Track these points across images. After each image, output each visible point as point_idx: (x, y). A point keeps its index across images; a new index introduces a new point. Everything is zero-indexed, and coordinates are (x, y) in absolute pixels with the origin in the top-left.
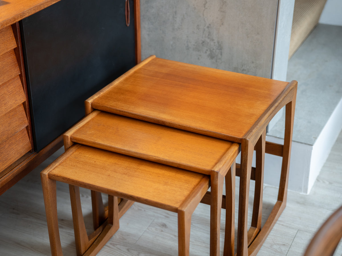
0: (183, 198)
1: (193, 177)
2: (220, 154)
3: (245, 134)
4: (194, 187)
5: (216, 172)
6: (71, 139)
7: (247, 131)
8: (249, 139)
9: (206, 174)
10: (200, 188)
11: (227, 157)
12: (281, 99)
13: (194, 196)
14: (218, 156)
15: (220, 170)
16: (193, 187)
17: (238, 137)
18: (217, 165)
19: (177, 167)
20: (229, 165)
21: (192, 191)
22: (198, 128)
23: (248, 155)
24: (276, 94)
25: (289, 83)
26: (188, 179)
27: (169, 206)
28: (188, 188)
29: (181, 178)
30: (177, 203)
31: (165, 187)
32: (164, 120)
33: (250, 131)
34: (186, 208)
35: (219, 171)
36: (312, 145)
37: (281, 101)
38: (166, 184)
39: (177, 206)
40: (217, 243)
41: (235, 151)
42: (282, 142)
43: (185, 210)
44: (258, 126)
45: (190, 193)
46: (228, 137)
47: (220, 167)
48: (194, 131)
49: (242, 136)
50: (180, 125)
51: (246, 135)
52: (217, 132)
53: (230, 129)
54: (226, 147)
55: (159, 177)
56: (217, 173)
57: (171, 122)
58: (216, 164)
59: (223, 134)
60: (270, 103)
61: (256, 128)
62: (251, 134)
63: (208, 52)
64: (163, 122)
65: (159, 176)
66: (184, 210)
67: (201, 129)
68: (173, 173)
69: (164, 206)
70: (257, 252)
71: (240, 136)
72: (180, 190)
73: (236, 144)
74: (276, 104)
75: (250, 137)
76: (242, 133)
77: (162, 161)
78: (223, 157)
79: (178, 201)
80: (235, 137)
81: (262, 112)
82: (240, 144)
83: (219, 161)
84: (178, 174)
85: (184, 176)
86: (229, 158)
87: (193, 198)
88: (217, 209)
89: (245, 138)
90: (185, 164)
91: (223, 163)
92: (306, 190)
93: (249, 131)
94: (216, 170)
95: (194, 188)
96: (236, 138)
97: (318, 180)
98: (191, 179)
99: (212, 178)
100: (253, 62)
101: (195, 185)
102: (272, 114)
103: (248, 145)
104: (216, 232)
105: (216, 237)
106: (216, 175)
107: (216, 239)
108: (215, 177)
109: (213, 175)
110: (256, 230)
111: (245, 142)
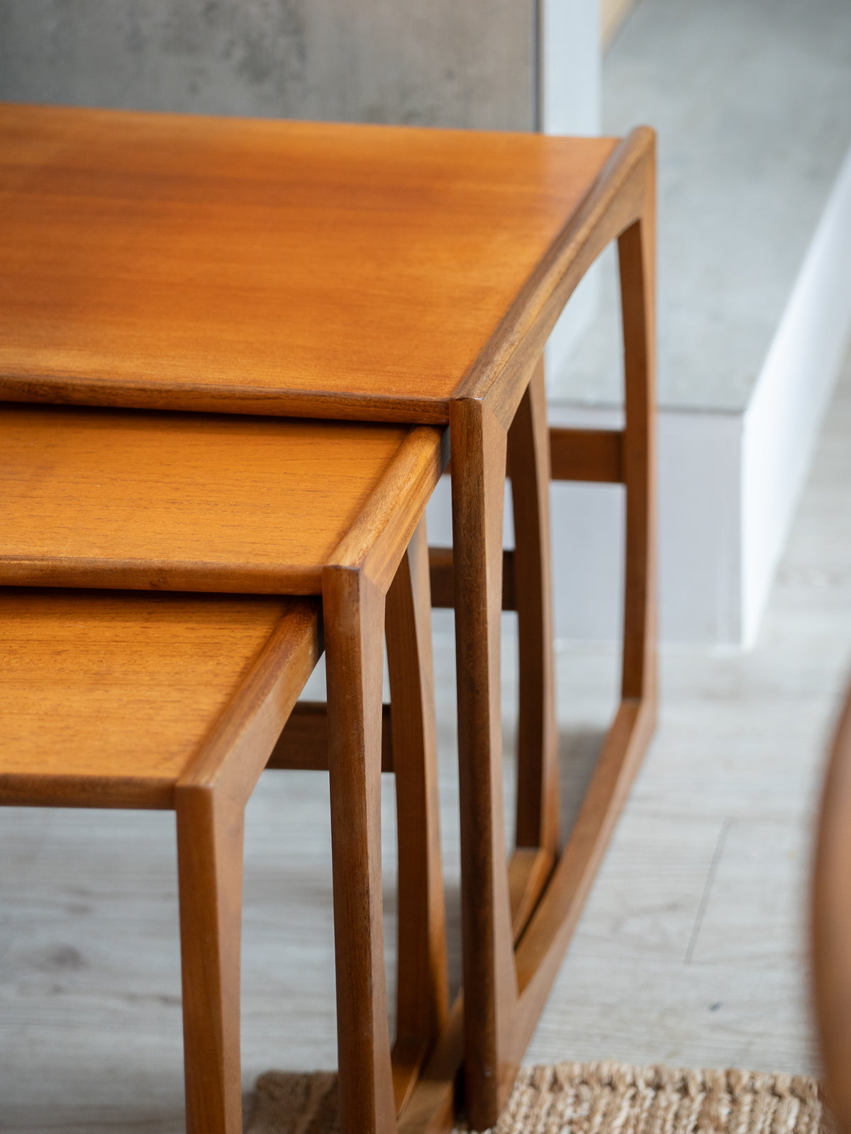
0: (196, 729)
1: (236, 622)
2: (357, 489)
3: (462, 378)
4: (245, 668)
5: (346, 570)
7: (467, 363)
8: (484, 394)
9: (300, 593)
10: (279, 665)
11: (391, 493)
12: (599, 210)
13: (252, 708)
14: (346, 499)
15: (364, 560)
16: (238, 669)
17: (434, 399)
18: (350, 539)
19: (148, 587)
20: (403, 531)
21: (237, 687)
22: (239, 387)
23: (482, 473)
24: (572, 194)
25: (618, 142)
26: (214, 637)
27: (128, 782)
28: (216, 675)
29: (174, 636)
30: (169, 757)
31: (99, 694)
32: (62, 378)
33: (482, 361)
34: (218, 774)
35: (363, 565)
36: (737, 413)
37: (601, 219)
38: (100, 680)
39: (167, 771)
40: (369, 944)
41: (422, 463)
42: (615, 421)
43: (211, 785)
44: (514, 337)
45: (231, 696)
46: (386, 403)
47: (365, 546)
48: (220, 405)
49: (448, 388)
50: (144, 390)
51: (465, 383)
52: (334, 390)
53: (388, 368)
54: (382, 455)
55: (59, 658)
56: (354, 574)
57: (100, 384)
58: (343, 535)
59: (361, 393)
60: (550, 231)
61: (505, 346)
62: (490, 372)
63: (239, 53)
64: (56, 388)
65: (59, 653)
66: (208, 782)
67: (252, 388)
68: (128, 624)
69: (99, 790)
70: (554, 972)
71: (442, 391)
72: (175, 695)
73: (424, 433)
74: (581, 234)
75: (484, 389)
76: (447, 377)
77: (71, 572)
78: (374, 498)
79: (174, 748)
80: (419, 401)
81: (522, 275)
82: (440, 428)
83: (355, 519)
84: (156, 624)
85: (190, 625)
86: (402, 499)
87: (246, 716)
88: (362, 760)
89: (462, 394)
90: (189, 566)
91: (378, 524)
92: (735, 633)
93: (478, 362)
94: (346, 559)
95: (245, 673)
96: (425, 402)
97: (782, 575)
98: (226, 632)
99: (328, 607)
100: (450, 75)
101: (247, 658)
102: (569, 280)
103: (480, 427)
104: (364, 884)
105: (364, 908)
106: (350, 585)
107: (367, 920)
108: (346, 594)
109: (335, 592)
110: (538, 865)
111: (465, 409)
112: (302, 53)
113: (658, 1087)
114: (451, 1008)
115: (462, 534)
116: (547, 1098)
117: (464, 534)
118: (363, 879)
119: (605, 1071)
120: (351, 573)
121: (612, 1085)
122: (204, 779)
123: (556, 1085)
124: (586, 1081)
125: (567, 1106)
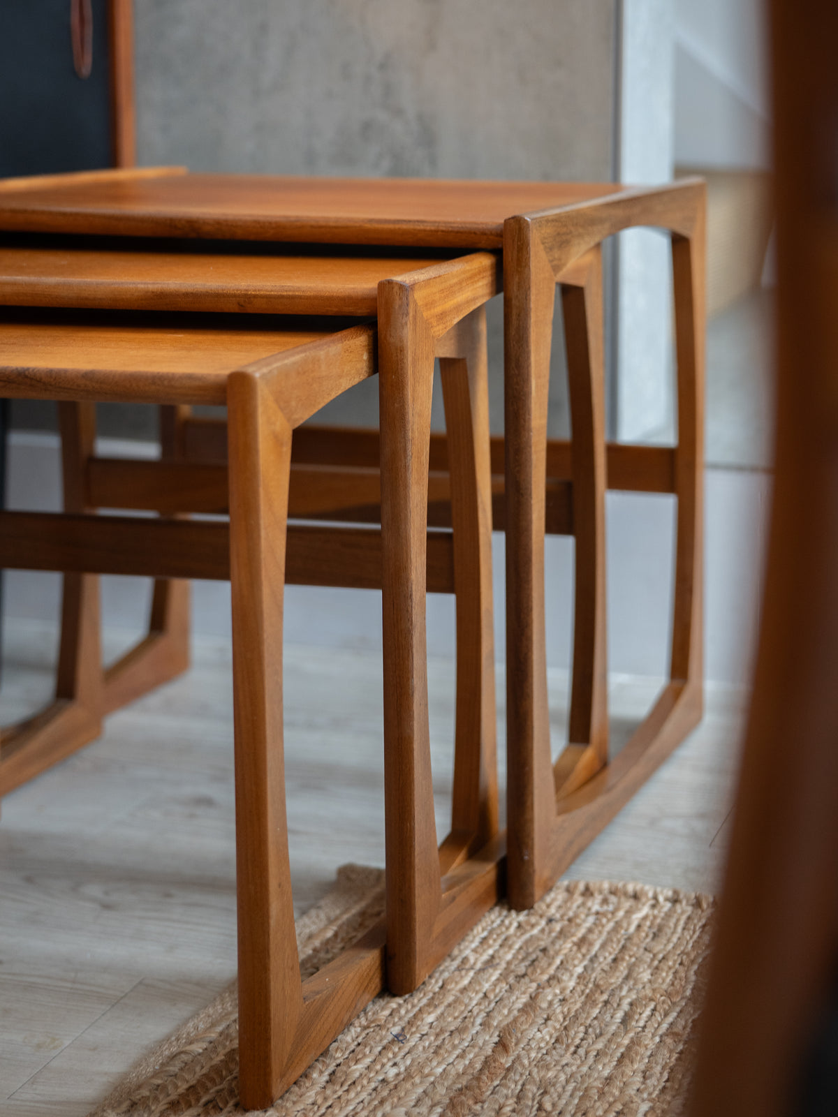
5: (397, 284)
8: (533, 219)
10: (333, 342)
15: (414, 284)
19: (237, 309)
34: (264, 370)
35: (412, 287)
41: (477, 263)
43: (257, 375)
56: (404, 289)
66: (253, 372)
90: (270, 288)
96: (484, 226)
103: (528, 245)
104: (408, 588)
105: (408, 611)
106: (401, 299)
107: (410, 623)
108: (397, 307)
109: (389, 304)
110: (589, 754)
111: (516, 227)
115: (512, 345)
116: (578, 900)
117: (514, 345)
118: (407, 582)
119: (630, 888)
120: (402, 287)
121: (636, 897)
122: (250, 370)
123: (588, 892)
124: (613, 892)
125: (595, 904)
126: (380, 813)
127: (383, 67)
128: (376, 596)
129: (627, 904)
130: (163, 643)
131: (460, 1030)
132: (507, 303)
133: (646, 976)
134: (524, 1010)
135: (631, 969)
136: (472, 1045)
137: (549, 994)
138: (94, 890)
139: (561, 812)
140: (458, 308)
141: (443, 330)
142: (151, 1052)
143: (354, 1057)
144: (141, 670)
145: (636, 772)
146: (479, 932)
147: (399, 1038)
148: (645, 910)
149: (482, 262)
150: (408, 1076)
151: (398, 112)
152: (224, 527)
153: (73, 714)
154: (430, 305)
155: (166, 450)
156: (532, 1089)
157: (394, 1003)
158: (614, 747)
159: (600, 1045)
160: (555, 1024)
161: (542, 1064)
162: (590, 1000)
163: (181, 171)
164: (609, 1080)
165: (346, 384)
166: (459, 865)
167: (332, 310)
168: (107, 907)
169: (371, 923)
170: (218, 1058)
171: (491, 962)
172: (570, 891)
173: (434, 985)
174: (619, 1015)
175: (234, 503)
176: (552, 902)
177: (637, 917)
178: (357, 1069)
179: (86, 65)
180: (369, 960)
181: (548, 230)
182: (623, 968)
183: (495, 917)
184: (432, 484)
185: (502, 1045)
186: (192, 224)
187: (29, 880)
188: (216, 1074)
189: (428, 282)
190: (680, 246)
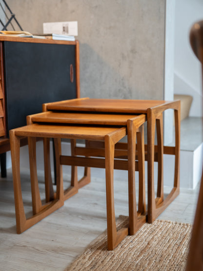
6: (32, 119)
8: (152, 109)
9: (124, 125)
10: (120, 130)
27: (98, 136)
34: (110, 135)
35: (133, 121)
36: (193, 151)
42: (174, 145)
73: (143, 114)
94: (131, 119)
103: (151, 113)
106: (131, 123)
109: (129, 124)
110: (160, 199)
111: (149, 110)
112: (131, 96)
113: (176, 223)
114: (146, 209)
116: (160, 223)
119: (168, 221)
120: (131, 121)
121: (169, 222)
122: (108, 135)
123: (161, 221)
124: (165, 221)
125: (162, 223)
126: (128, 208)
127: (122, 80)
128: (127, 171)
129: (168, 224)
130: (87, 178)
131: (142, 241)
132: (148, 122)
133: (172, 235)
134: (152, 239)
135: (169, 234)
136: (144, 243)
137: (156, 237)
138: (80, 217)
139: (156, 208)
140: (140, 124)
141: (137, 128)
142: (93, 241)
143: (125, 244)
144: (83, 182)
145: (169, 202)
146: (143, 227)
147: (132, 242)
148: (171, 225)
149: (143, 116)
150: (134, 248)
151: (125, 87)
152: (104, 159)
153: (73, 189)
154: (136, 123)
155: (86, 146)
156: (154, 251)
157: (130, 237)
158: (164, 198)
159: (164, 245)
160: (157, 241)
161: (155, 247)
162: (162, 238)
163: (88, 98)
164: (166, 250)
165: (122, 137)
166: (140, 216)
167: (119, 124)
168: (83, 219)
169: (126, 224)
170: (104, 243)
171: (146, 231)
172: (158, 221)
173: (137, 234)
174: (167, 241)
175: (106, 156)
176: (155, 223)
177: (169, 226)
178: (126, 246)
179: (72, 80)
180: (126, 230)
181: (154, 110)
182: (168, 233)
183: (146, 225)
184: (136, 152)
185: (148, 244)
186: (94, 109)
187: (70, 214)
188: (103, 245)
189: (135, 120)
190: (176, 112)
